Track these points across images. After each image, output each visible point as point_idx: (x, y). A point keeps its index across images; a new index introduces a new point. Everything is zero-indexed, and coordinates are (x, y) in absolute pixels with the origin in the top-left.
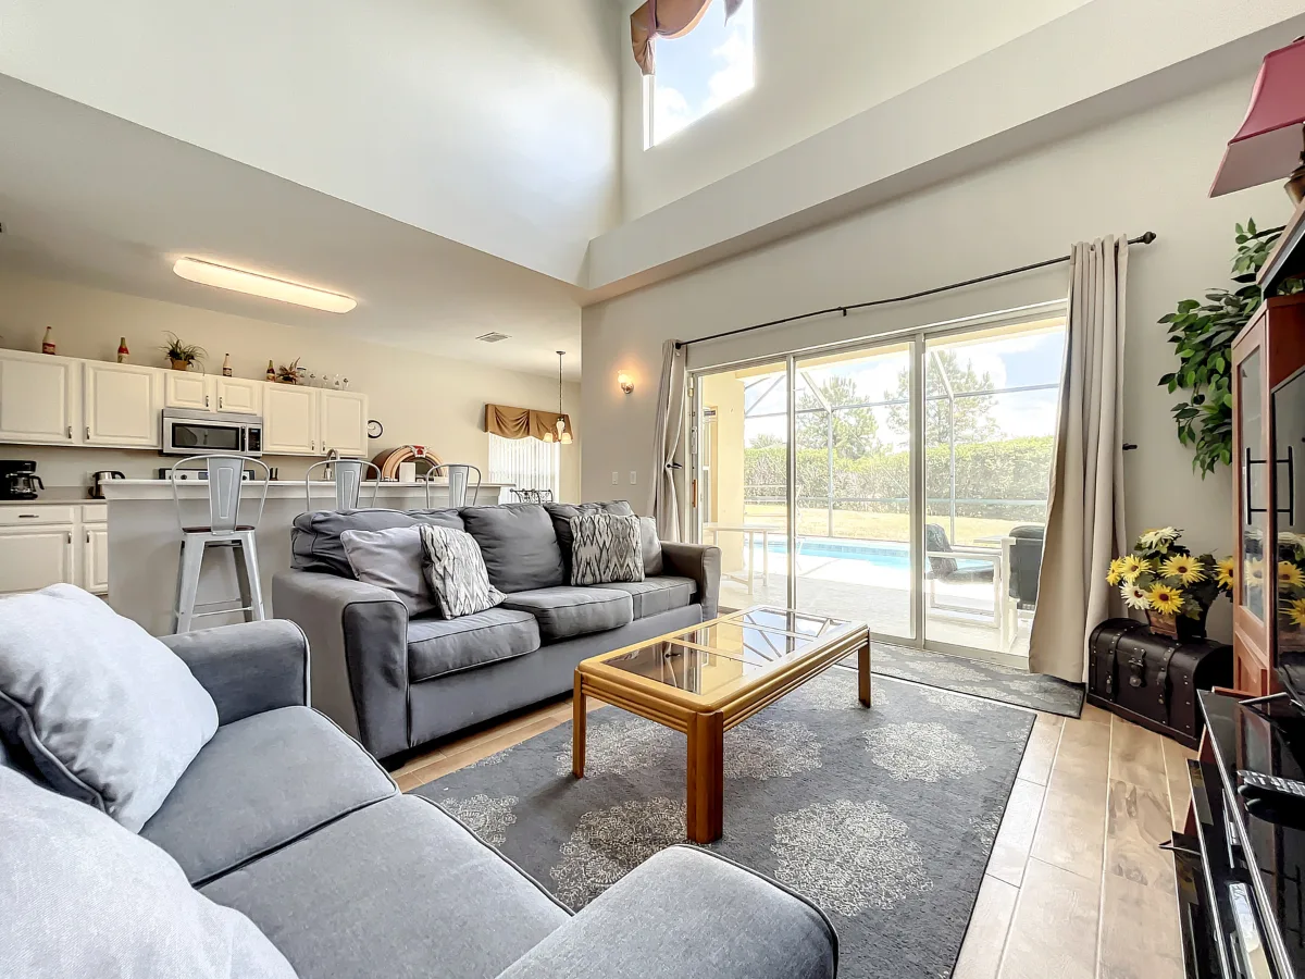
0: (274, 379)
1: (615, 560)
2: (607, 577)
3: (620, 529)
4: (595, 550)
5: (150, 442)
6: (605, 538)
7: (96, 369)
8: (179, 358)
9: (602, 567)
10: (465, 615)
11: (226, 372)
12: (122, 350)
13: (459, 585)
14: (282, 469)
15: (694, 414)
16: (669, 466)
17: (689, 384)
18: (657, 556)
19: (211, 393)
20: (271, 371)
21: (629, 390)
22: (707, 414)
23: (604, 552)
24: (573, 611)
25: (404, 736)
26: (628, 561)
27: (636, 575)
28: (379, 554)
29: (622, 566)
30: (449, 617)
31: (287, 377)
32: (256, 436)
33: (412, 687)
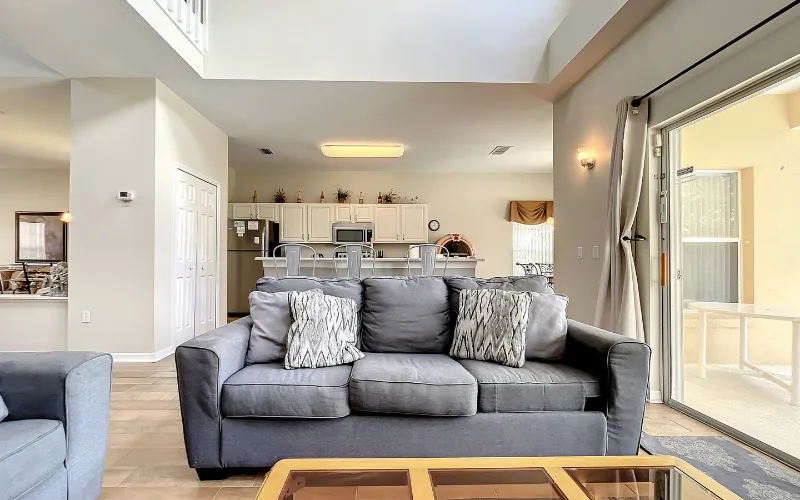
0: (381, 202)
1: (490, 338)
2: (480, 354)
3: (503, 305)
4: (472, 324)
5: (329, 239)
6: (484, 314)
7: (312, 208)
8: (342, 197)
9: (477, 343)
10: (304, 367)
11: (361, 201)
12: (322, 197)
13: (303, 342)
14: (386, 252)
15: (663, 177)
16: (626, 238)
17: (654, 142)
18: (556, 341)
19: (352, 212)
20: (380, 198)
21: (591, 166)
22: (681, 173)
23: (481, 328)
24: (386, 388)
25: (217, 456)
26: (505, 341)
27: (512, 359)
28: (264, 309)
29: (496, 346)
30: (288, 368)
31: (388, 200)
32: (370, 234)
33: (224, 421)
